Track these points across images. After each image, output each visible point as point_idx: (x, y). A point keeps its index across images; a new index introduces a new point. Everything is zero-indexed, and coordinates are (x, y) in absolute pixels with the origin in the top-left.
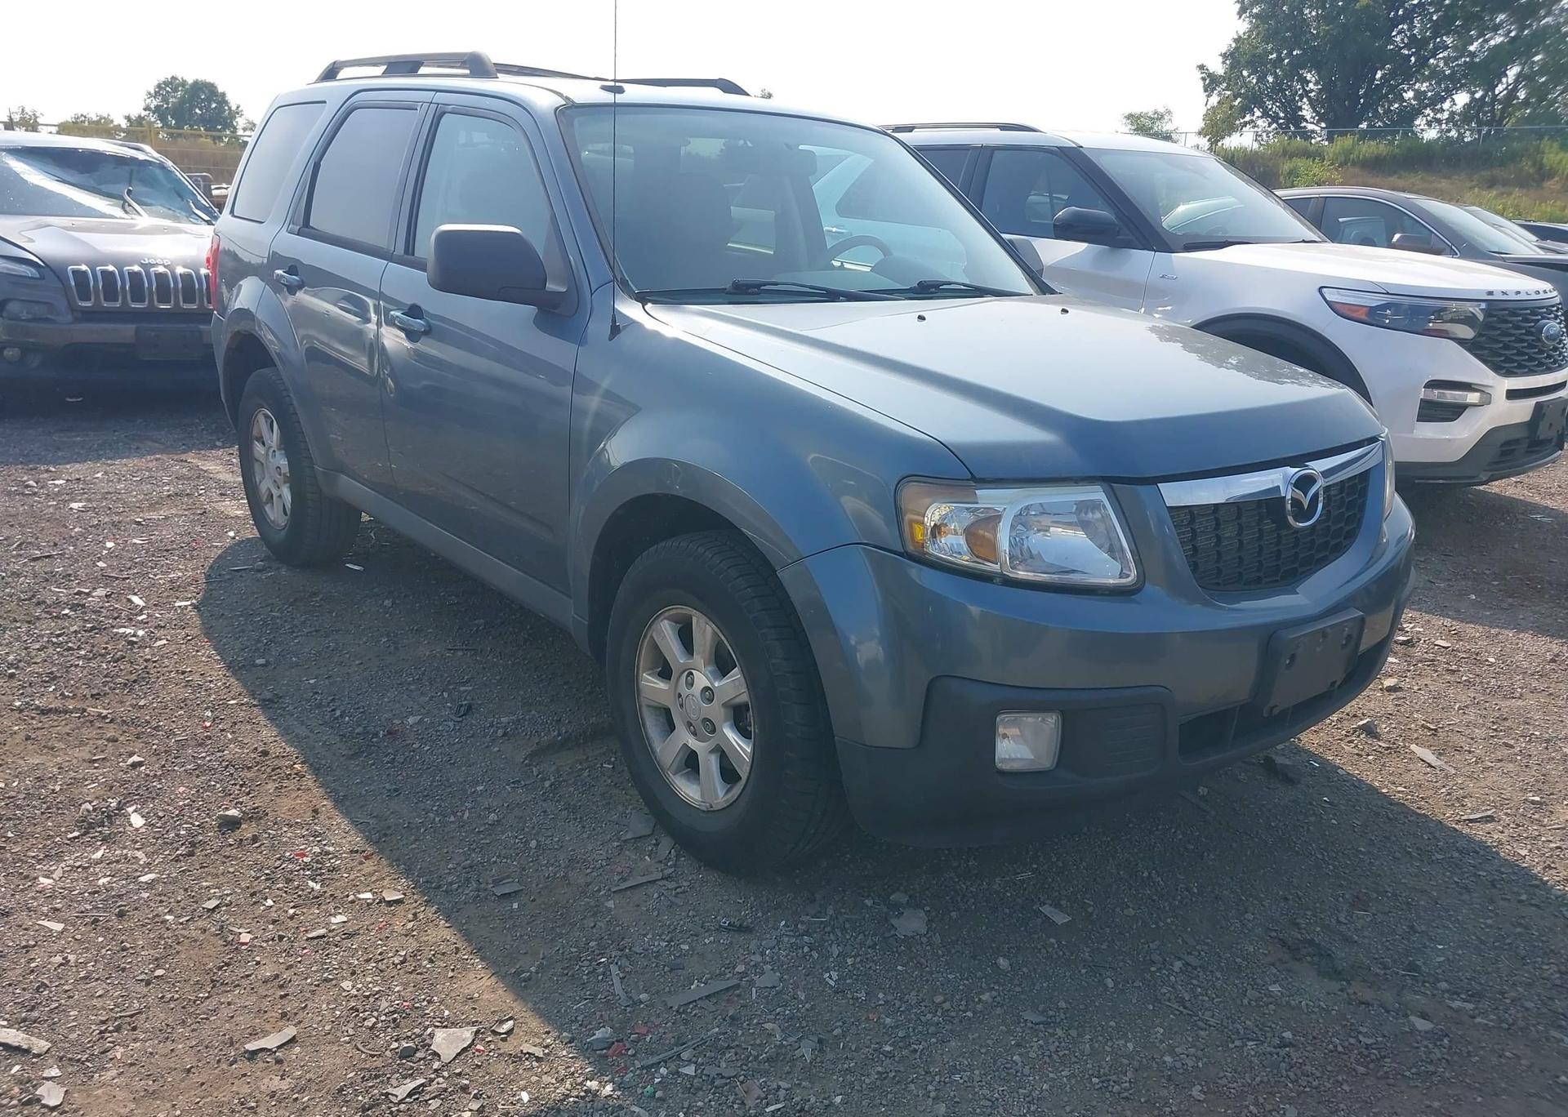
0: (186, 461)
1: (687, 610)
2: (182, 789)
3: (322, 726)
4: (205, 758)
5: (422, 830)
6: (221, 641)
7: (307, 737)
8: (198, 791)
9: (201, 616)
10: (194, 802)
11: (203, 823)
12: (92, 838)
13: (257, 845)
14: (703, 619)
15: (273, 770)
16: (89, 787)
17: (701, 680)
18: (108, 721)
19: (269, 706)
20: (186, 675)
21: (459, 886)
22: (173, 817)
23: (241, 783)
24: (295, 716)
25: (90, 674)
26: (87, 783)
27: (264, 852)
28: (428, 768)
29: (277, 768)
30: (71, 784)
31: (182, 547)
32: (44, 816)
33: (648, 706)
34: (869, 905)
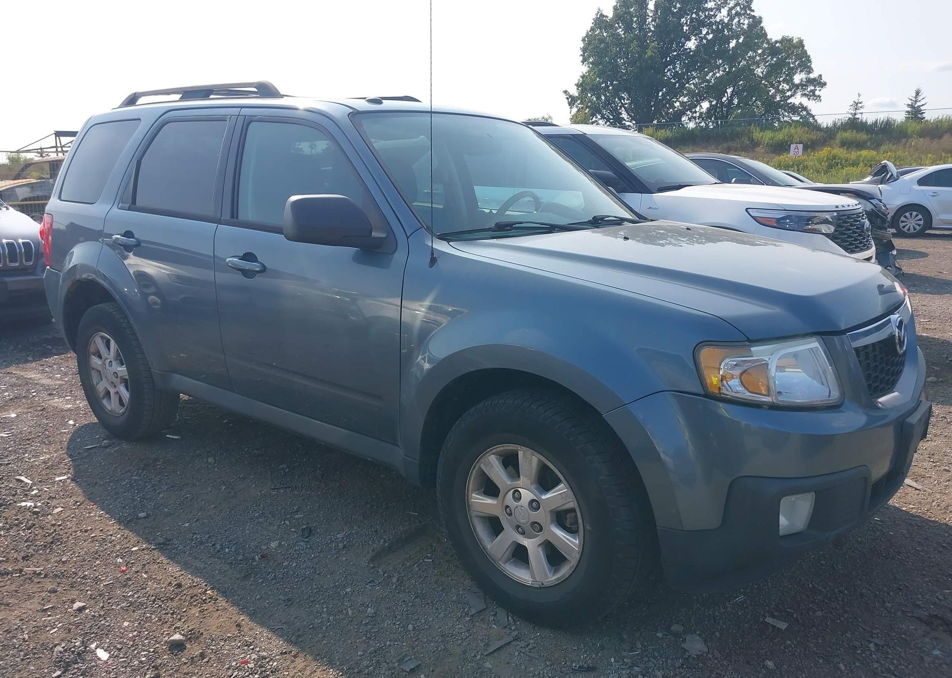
0: (12, 373)
1: (511, 447)
2: (126, 624)
3: (211, 559)
4: (133, 596)
5: (324, 628)
6: (104, 503)
7: (205, 568)
8: (140, 623)
9: (80, 486)
10: (140, 632)
11: (155, 649)
12: (73, 674)
13: (205, 660)
14: (529, 452)
15: (192, 598)
16: (51, 632)
17: (527, 495)
18: (42, 576)
19: (165, 548)
20: (89, 533)
21: (374, 668)
22: (130, 648)
23: (172, 612)
24: (187, 553)
25: (14, 541)
26: (48, 629)
27: (215, 665)
28: (303, 580)
29: (194, 596)
30: (36, 631)
31: (40, 436)
32: (25, 662)
33: (477, 516)
34: (660, 636)
